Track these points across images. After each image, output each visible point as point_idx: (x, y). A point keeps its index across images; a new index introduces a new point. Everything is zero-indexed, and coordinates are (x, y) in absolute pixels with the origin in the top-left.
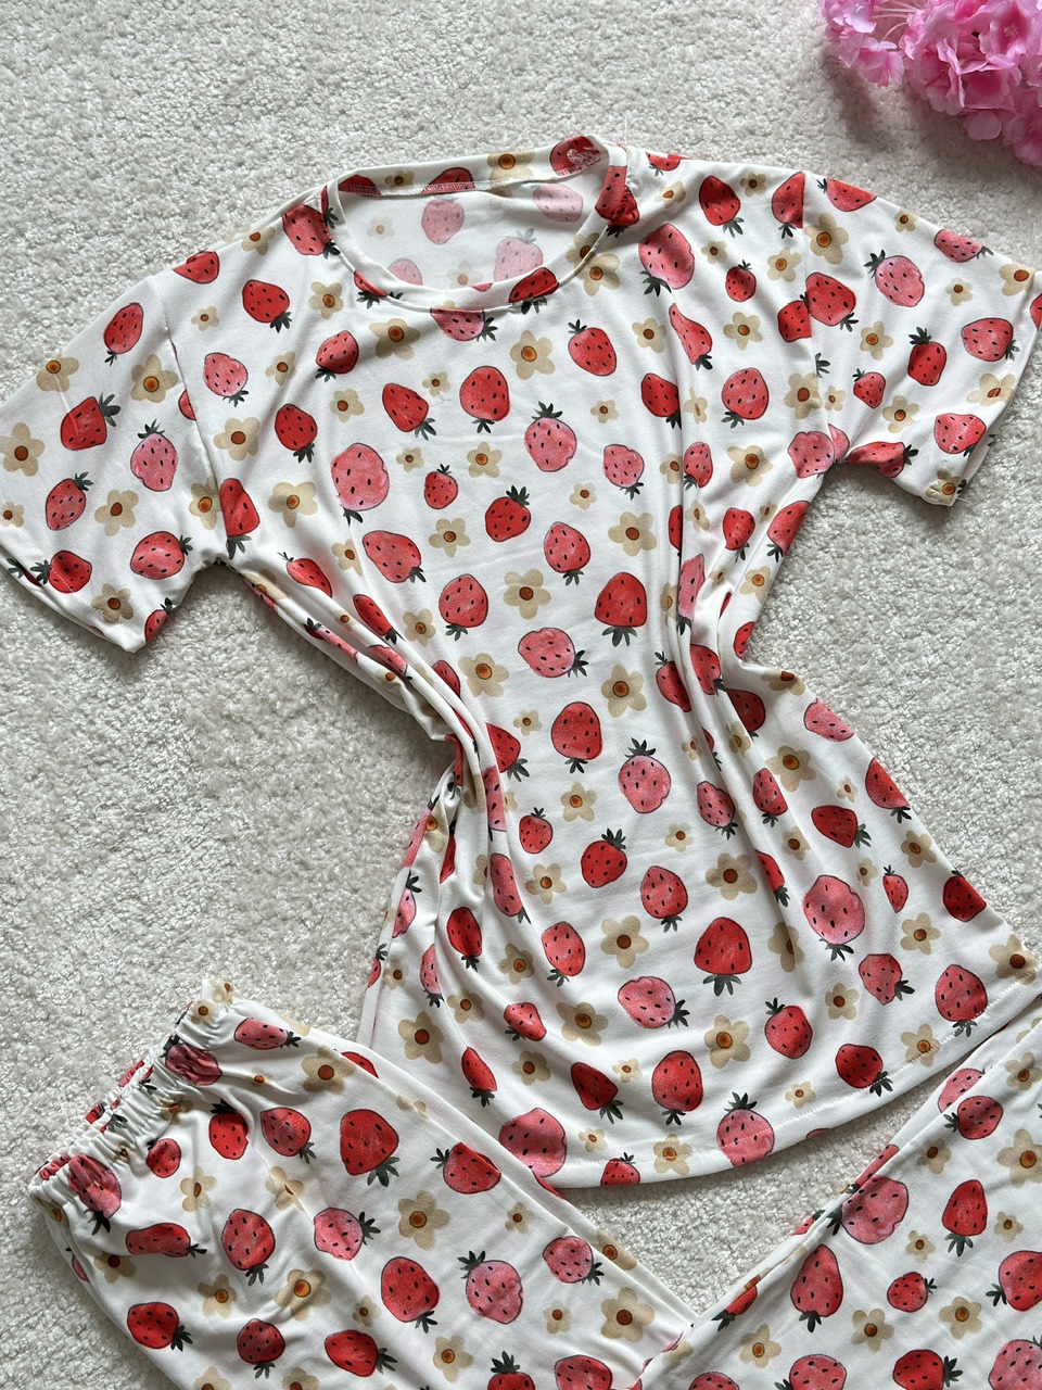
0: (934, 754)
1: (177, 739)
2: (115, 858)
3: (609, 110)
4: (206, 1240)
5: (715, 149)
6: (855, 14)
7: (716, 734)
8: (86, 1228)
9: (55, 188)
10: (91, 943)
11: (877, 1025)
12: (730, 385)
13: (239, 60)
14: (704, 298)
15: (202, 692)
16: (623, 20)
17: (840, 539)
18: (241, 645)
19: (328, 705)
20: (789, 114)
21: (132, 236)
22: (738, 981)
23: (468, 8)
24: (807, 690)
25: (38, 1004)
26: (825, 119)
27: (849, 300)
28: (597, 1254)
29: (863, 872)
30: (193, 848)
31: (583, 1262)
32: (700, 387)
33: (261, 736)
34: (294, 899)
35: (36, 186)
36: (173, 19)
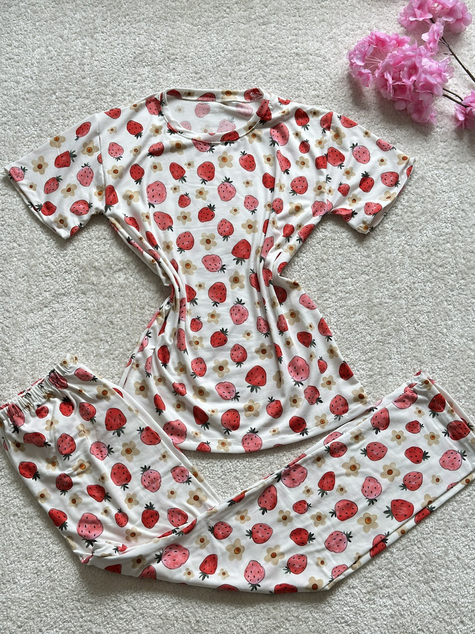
0: (345, 321)
1: (75, 272)
2: (46, 310)
3: (268, 82)
4: (51, 441)
5: (304, 100)
6: (358, 59)
7: (267, 300)
8: (10, 430)
9: (69, 80)
10: (32, 337)
11: (307, 411)
12: (294, 181)
13: (141, 46)
14: (291, 150)
15: (87, 257)
16: (279, 52)
17: (325, 241)
18: (104, 244)
19: (130, 269)
20: (332, 92)
21: (93, 100)
22: (260, 389)
23: (224, 40)
24: (302, 289)
25: (9, 354)
26: (345, 96)
27: (342, 158)
28: (191, 474)
29: (311, 356)
30: (74, 311)
31: (185, 476)
32: (284, 180)
33: (105, 276)
34: (106, 334)
35: (63, 78)
36: (121, 29)
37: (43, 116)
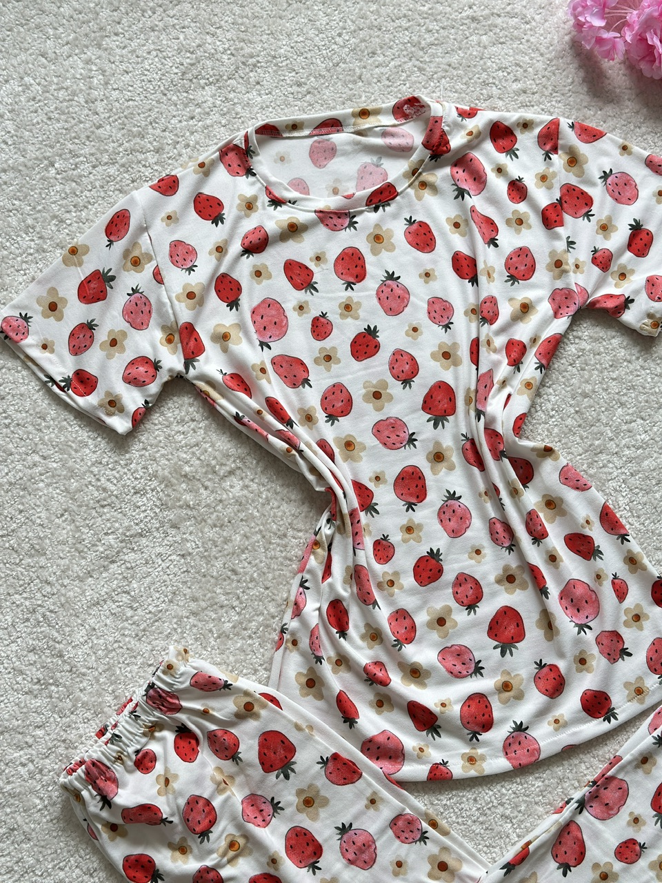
0: (645, 499)
1: (153, 490)
2: (113, 567)
3: (431, 79)
4: (172, 815)
5: (501, 103)
6: (593, 15)
7: (501, 486)
8: (96, 806)
9: (73, 135)
10: (99, 622)
11: (608, 677)
12: (510, 258)
13: (191, 50)
14: (493, 201)
15: (168, 460)
16: (440, 20)
17: (583, 358)
18: (193, 429)
19: (249, 468)
20: (549, 79)
21: (123, 166)
22: (516, 648)
23: (339, 14)
24: (561, 458)
26: (572, 83)
27: (589, 201)
28: (425, 826)
29: (598, 577)
30: (163, 561)
31: (415, 831)
32: (491, 259)
33: (206, 488)
34: (228, 594)
35: (61, 134)
36: (149, 24)
37: (39, 211)
